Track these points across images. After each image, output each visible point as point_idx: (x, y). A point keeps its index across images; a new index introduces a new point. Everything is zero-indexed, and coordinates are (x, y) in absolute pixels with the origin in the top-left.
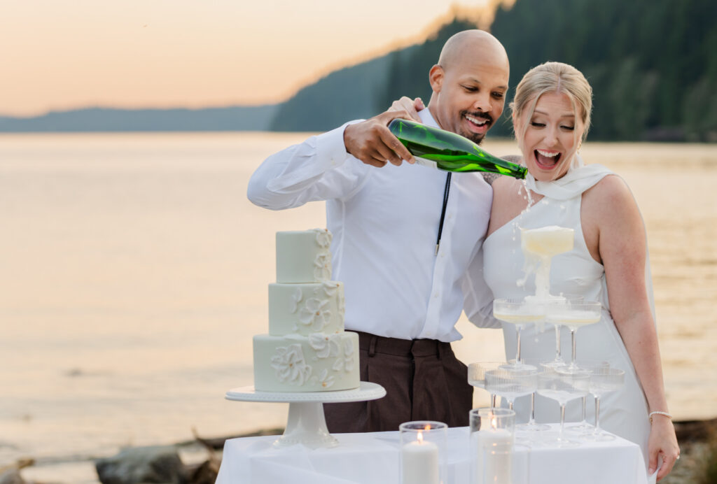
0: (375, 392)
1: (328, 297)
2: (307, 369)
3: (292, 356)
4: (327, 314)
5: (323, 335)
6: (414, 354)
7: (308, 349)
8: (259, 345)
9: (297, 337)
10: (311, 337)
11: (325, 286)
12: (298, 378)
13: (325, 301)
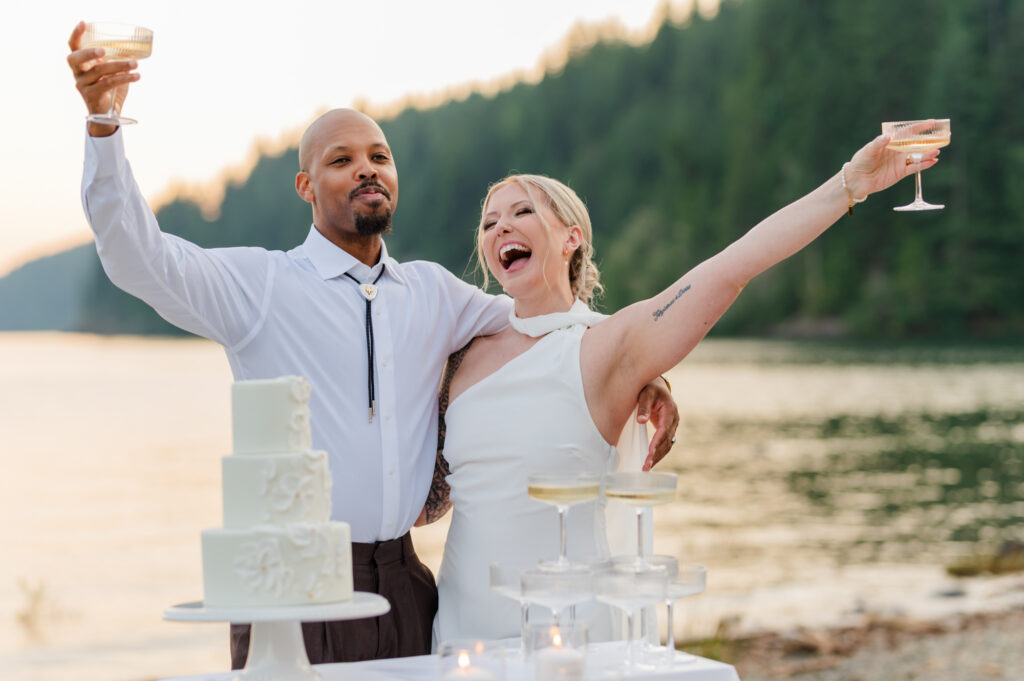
0: (376, 605)
1: (311, 472)
2: (287, 574)
3: (266, 556)
4: (310, 497)
5: (307, 525)
6: (378, 562)
7: (288, 547)
8: (209, 542)
9: (269, 528)
10: (292, 528)
11: (307, 456)
12: (274, 588)
13: (306, 479)
